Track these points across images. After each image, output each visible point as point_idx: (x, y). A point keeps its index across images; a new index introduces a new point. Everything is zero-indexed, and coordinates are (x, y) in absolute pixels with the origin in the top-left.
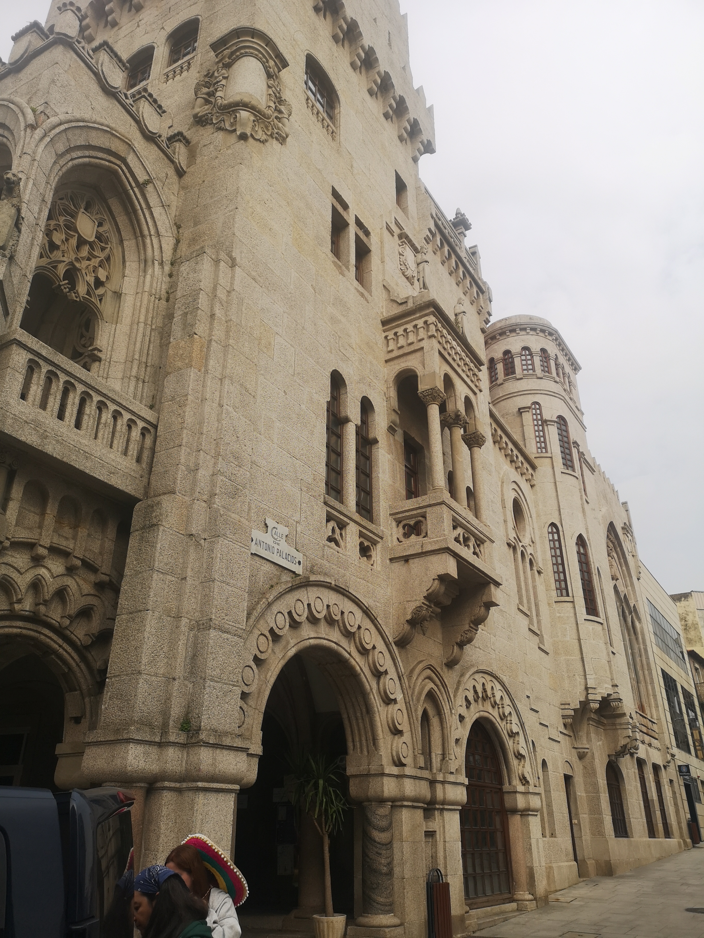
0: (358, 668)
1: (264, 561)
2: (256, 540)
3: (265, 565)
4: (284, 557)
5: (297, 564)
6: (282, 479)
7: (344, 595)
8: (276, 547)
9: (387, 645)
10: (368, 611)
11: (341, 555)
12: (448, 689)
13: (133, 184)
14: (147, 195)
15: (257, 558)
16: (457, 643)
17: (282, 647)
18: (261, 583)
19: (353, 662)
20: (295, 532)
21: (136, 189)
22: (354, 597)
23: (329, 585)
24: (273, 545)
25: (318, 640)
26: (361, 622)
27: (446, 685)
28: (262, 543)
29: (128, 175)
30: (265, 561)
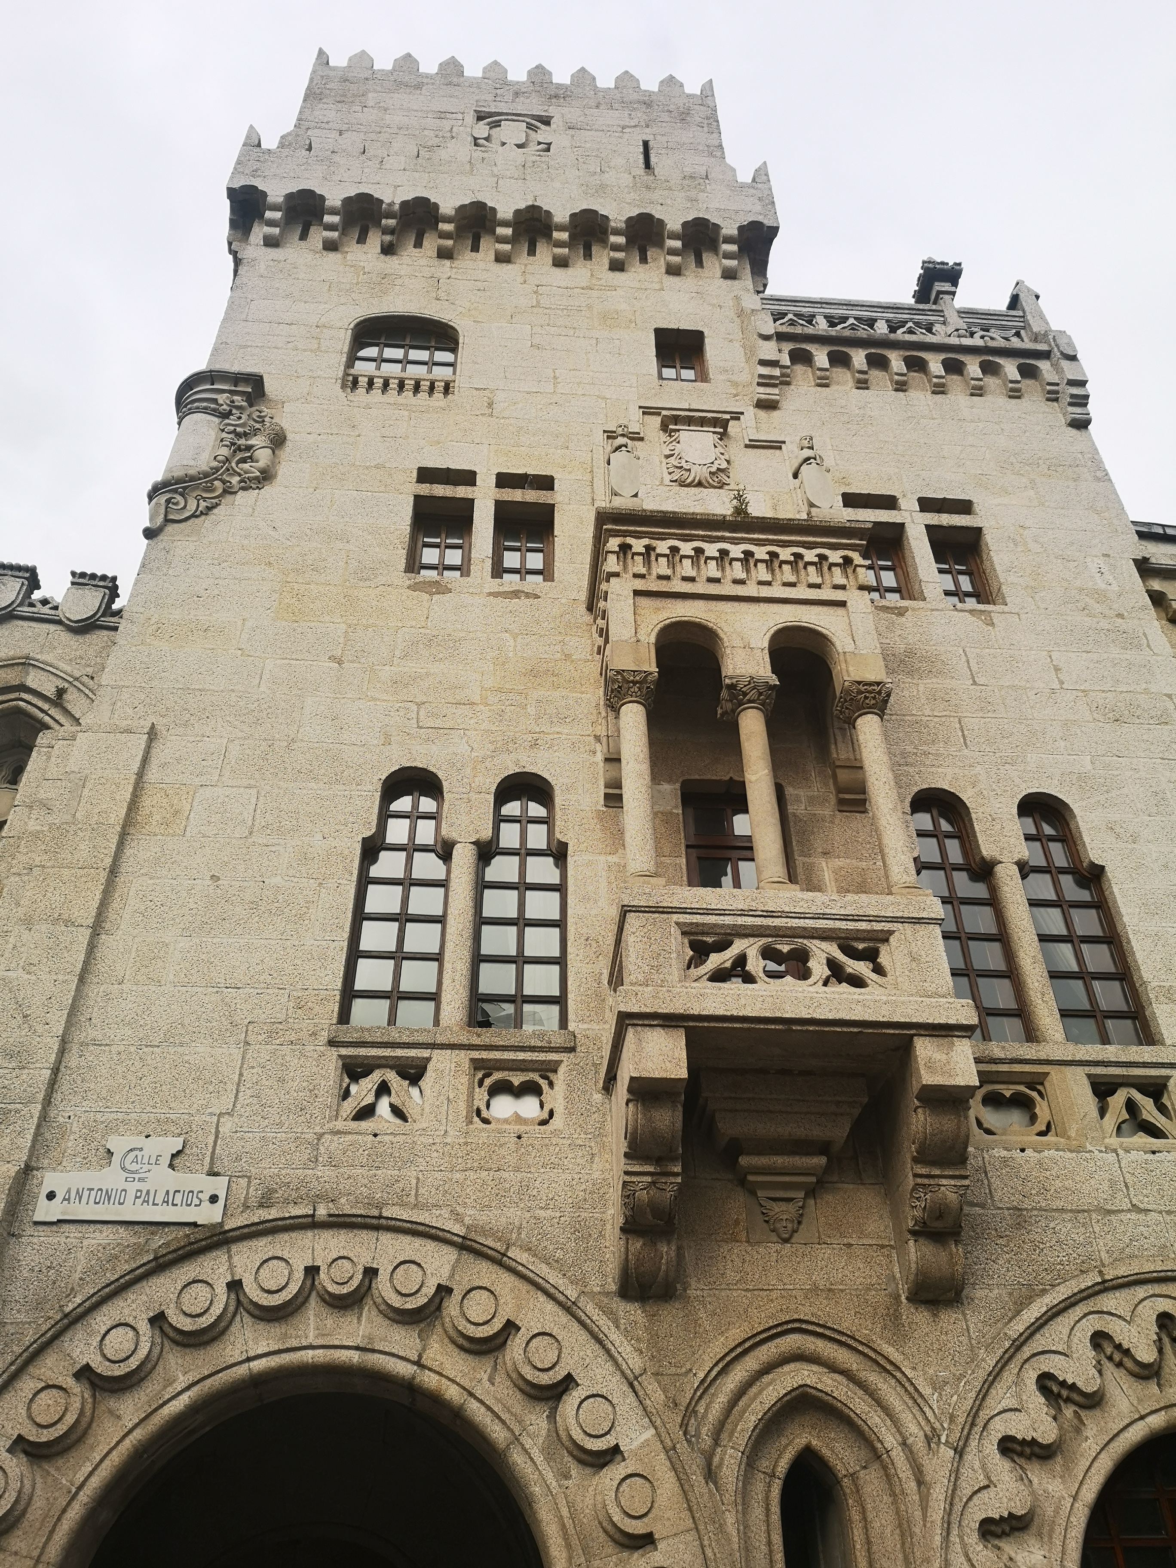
0: (452, 1393)
1: (92, 1227)
2: (69, 1191)
3: (97, 1234)
4: (159, 1200)
5: (206, 1204)
6: (181, 1045)
7: (377, 1228)
8: (132, 1188)
9: (569, 1308)
10: (469, 1243)
11: (387, 1138)
12: (903, 1373)
13: (46, 707)
14: (69, 707)
15: (66, 1227)
16: (914, 1233)
17: (144, 1398)
18: (77, 1275)
19: (430, 1380)
20: (212, 1138)
21: (52, 712)
22: (409, 1225)
23: (310, 1219)
24: (123, 1185)
25: (283, 1355)
26: (452, 1276)
27: (891, 1363)
28: (86, 1193)
29: (35, 701)
30: (99, 1226)
